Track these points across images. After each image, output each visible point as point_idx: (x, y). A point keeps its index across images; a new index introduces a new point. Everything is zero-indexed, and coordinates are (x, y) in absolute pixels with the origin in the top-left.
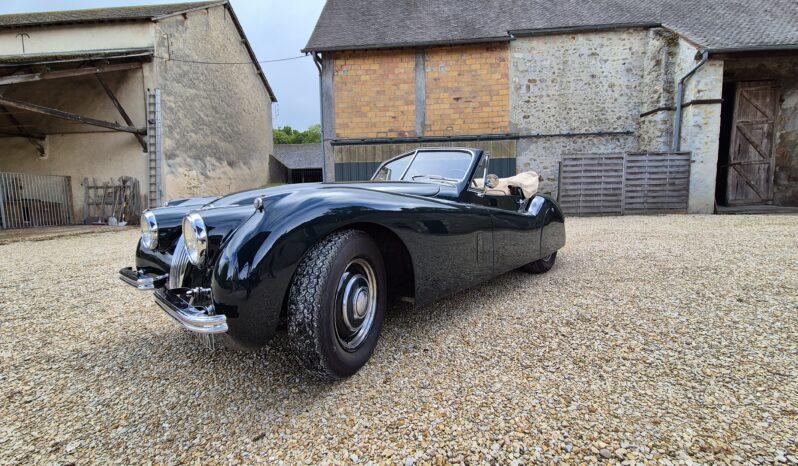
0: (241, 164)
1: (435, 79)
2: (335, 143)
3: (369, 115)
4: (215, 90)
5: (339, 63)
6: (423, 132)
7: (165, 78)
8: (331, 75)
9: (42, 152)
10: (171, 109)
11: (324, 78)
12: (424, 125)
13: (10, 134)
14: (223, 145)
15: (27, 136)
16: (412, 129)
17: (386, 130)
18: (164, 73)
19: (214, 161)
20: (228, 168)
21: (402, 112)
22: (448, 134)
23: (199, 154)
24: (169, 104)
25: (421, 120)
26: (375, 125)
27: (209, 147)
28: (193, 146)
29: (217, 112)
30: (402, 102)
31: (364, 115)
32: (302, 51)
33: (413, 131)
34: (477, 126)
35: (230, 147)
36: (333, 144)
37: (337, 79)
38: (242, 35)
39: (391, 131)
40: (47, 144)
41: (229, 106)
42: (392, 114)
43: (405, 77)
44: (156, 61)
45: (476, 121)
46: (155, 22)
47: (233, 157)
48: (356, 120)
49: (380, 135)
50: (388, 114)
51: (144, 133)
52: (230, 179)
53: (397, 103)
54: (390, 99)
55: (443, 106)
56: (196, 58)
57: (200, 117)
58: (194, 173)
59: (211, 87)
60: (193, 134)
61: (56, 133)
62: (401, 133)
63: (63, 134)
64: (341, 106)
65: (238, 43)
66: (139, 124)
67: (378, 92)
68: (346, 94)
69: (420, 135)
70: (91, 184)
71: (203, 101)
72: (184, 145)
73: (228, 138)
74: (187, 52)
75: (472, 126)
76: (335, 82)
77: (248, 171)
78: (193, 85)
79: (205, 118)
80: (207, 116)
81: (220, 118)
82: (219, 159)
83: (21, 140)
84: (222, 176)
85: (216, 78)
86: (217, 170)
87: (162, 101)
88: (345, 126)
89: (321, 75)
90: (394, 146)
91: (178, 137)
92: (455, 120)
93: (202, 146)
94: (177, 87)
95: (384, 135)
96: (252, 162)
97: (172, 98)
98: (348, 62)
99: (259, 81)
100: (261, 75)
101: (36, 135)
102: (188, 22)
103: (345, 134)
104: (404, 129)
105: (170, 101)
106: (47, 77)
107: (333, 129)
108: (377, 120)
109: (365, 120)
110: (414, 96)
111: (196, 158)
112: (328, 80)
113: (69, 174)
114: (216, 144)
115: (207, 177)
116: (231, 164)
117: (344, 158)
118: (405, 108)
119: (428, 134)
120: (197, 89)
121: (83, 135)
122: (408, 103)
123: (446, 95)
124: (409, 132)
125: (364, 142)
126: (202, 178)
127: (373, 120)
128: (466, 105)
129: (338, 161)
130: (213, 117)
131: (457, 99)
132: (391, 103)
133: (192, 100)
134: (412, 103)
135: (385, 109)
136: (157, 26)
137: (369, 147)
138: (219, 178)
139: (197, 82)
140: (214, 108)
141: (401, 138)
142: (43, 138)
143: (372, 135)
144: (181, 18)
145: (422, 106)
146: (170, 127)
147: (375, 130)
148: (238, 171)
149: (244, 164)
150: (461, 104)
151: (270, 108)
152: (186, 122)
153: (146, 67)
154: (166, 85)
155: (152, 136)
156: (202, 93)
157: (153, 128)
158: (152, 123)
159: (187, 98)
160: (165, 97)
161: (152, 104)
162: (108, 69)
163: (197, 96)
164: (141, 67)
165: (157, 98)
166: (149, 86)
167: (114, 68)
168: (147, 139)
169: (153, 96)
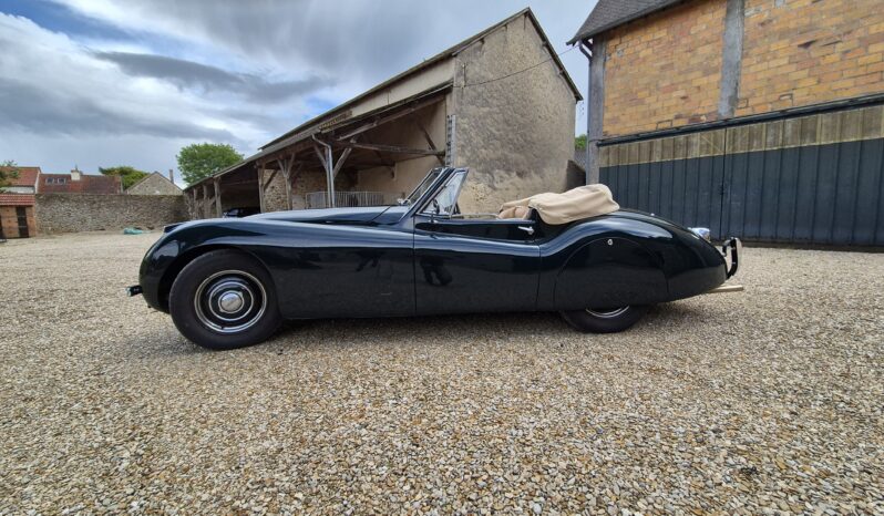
0: (532, 173)
1: (762, 24)
2: (603, 143)
3: (647, 101)
4: (508, 103)
5: (612, 44)
6: (732, 111)
7: (461, 104)
8: (602, 60)
9: (393, 174)
10: (464, 130)
11: (594, 67)
12: (734, 101)
13: (378, 165)
14: (514, 156)
15: (386, 165)
16: (713, 109)
17: (671, 117)
18: (460, 99)
19: (502, 173)
20: (517, 179)
21: (699, 88)
22: (780, 107)
23: (487, 168)
24: (463, 126)
25: (730, 93)
26: (655, 113)
27: (499, 159)
28: (483, 161)
29: (509, 125)
30: (699, 73)
31: (641, 102)
32: (568, 44)
33: (716, 112)
34: (849, 83)
35: (521, 157)
36: (598, 145)
37: (609, 64)
38: (543, 38)
39: (677, 117)
40: (395, 169)
41: (522, 116)
42: (682, 93)
43: (707, 35)
44: (455, 90)
45: (846, 74)
46: (455, 56)
47: (522, 167)
48: (630, 110)
49: (661, 126)
50: (675, 94)
51: (443, 154)
52: (518, 189)
53: (691, 76)
54: (680, 73)
55: (773, 64)
56: (491, 76)
57: (491, 132)
58: (481, 185)
59: (504, 102)
60: (483, 150)
61: (399, 161)
62: (695, 118)
63: (403, 161)
64: (612, 96)
65: (538, 49)
66: (440, 147)
67: (663, 68)
68: (618, 80)
69: (725, 116)
71: (496, 116)
72: (474, 161)
73: (518, 149)
74: (483, 74)
75: (840, 84)
76: (606, 69)
77: (540, 180)
78: (487, 104)
79: (497, 133)
80: (498, 130)
81: (513, 130)
82: (508, 171)
83: (384, 168)
84: (510, 186)
85: (511, 91)
86: (505, 181)
87: (456, 124)
88: (615, 120)
89: (590, 65)
90: (682, 138)
91: (468, 154)
92: (798, 80)
93: (491, 160)
94: (472, 109)
95: (667, 125)
96: (545, 170)
97: (466, 120)
98: (625, 39)
99: (561, 83)
100: (565, 75)
101: (390, 164)
102: (485, 45)
103: (613, 131)
104: (700, 111)
105: (464, 123)
106: (381, 123)
107: (600, 126)
108: (659, 105)
109: (642, 108)
110: (720, 59)
111: (484, 171)
112: (599, 68)
113: (404, 191)
114: (506, 156)
115: (495, 189)
116: (520, 174)
117: (611, 161)
118: (705, 80)
119: (740, 113)
120: (490, 107)
122: (706, 73)
123: (783, 43)
124: (707, 115)
125: (639, 137)
126: (489, 190)
127: (654, 107)
128: (829, 49)
129: (604, 165)
130: (504, 130)
131: (807, 45)
132: (681, 79)
133: (484, 118)
134: (716, 71)
135: (673, 87)
136: (458, 59)
137: (645, 143)
138: (507, 189)
139: (490, 100)
140: (506, 122)
141: (695, 125)
142: (393, 165)
143: (650, 127)
144: (479, 43)
145: (733, 71)
146: (463, 146)
147: (655, 120)
148: (528, 181)
149: (536, 173)
150: (814, 52)
151: (573, 109)
152: (478, 140)
153: (448, 97)
154: (461, 109)
155: (449, 156)
156: (495, 109)
157: (449, 150)
158: (449, 144)
159: (480, 117)
160: (460, 120)
161: (450, 129)
162: (420, 107)
163: (490, 113)
164: (445, 99)
165: (454, 123)
166: (449, 113)
167: (425, 105)
168: (445, 159)
169: (451, 122)
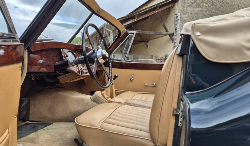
4: (213, 5)
7: (184, 7)
9: (147, 47)
15: (144, 41)
18: (183, 5)
24: (184, 19)
40: (149, 44)
51: (173, 35)
59: (210, 4)
61: (151, 39)
63: (152, 39)
70: (157, 58)
78: (199, 6)
83: (143, 43)
87: (181, 18)
94: (190, 9)
97: (186, 16)
101: (146, 41)
113: (152, 55)
120: (201, 8)
121: (157, 39)
139: (201, 4)
142: (148, 42)
153: (176, 4)
154: (184, 10)
155: (176, 36)
156: (204, 9)
157: (176, 32)
158: (176, 29)
159: (195, 14)
160: (183, 16)
161: (177, 21)
162: (160, 10)
163: (201, 11)
164: (175, 5)
165: (179, 18)
166: (177, 12)
167: (163, 9)
168: (174, 37)
169: (177, 17)
